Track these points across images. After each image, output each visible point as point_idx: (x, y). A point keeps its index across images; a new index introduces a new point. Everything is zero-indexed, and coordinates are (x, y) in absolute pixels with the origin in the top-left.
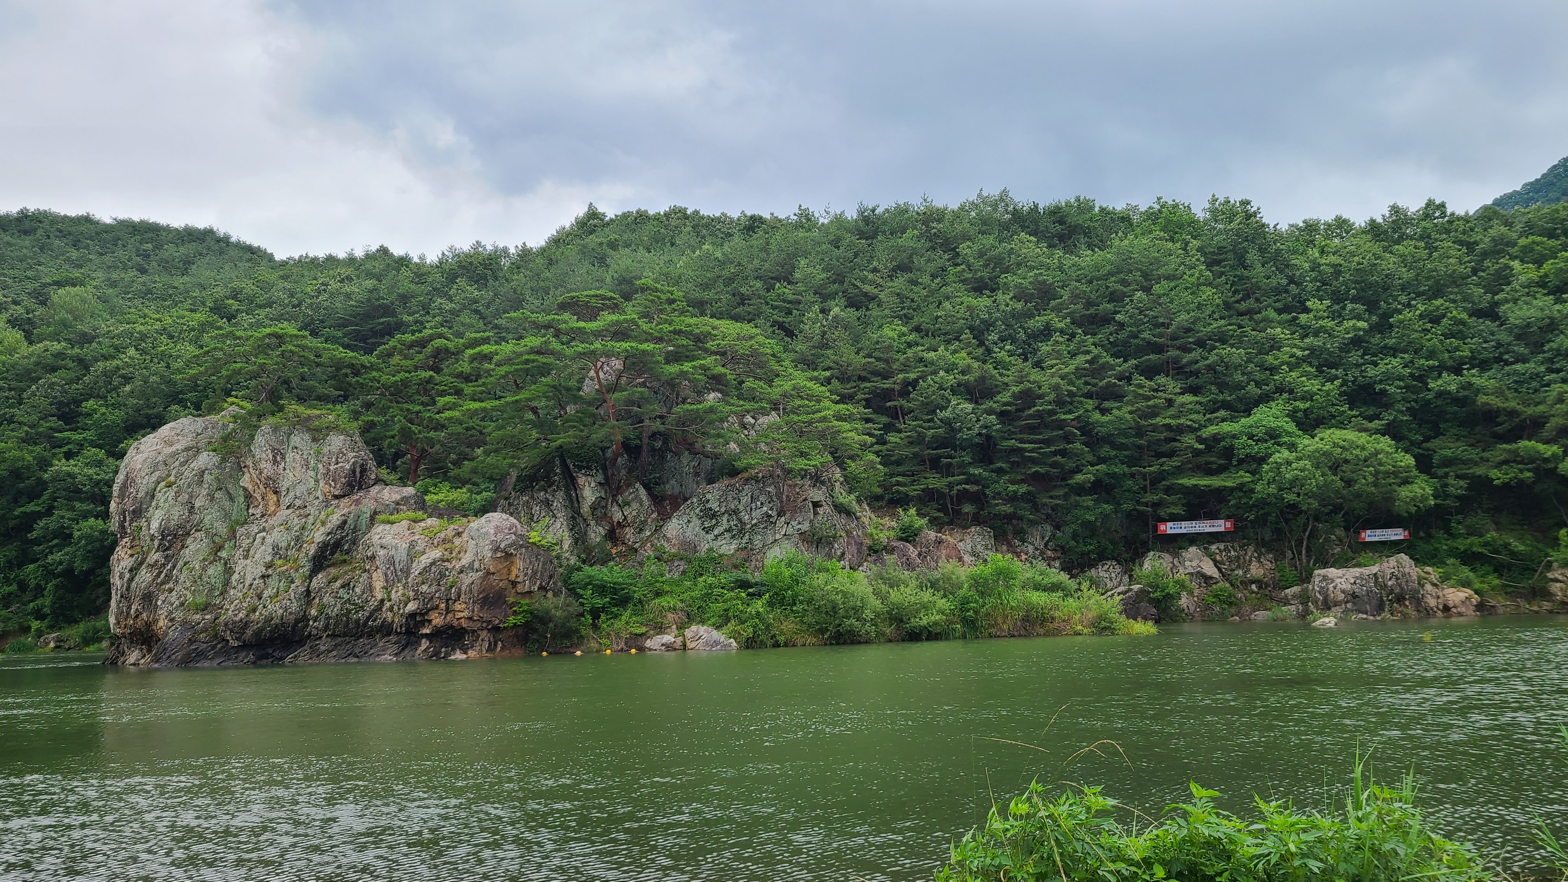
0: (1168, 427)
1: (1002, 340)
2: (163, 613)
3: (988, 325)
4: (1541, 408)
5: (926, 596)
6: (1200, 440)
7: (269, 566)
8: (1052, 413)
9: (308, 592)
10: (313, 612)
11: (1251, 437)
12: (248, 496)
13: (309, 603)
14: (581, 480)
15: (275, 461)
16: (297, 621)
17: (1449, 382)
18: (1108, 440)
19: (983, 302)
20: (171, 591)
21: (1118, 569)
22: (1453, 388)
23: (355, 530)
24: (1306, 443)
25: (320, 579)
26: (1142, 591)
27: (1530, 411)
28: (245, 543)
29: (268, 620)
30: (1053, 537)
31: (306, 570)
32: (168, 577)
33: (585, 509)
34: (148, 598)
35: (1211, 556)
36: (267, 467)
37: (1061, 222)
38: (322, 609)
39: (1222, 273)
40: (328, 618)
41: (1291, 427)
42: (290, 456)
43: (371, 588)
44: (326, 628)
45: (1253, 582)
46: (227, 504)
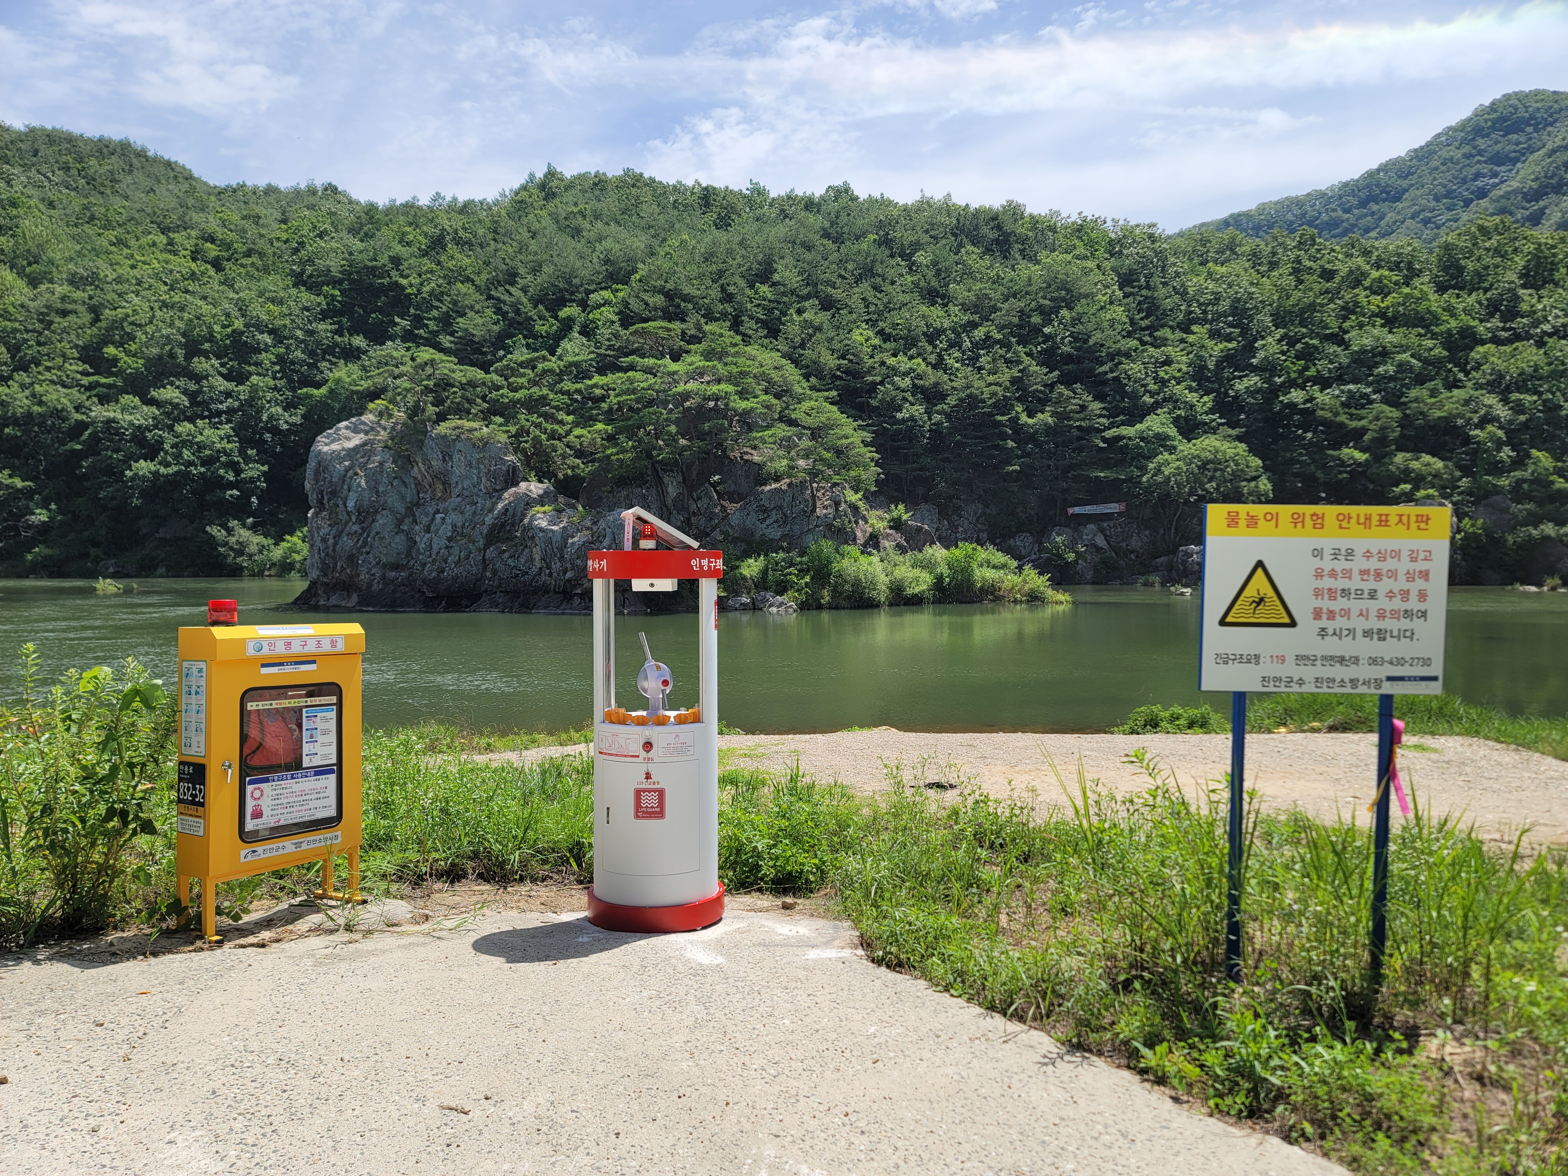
0: (1079, 428)
1: (951, 346)
2: (363, 571)
3: (940, 332)
4: (1363, 423)
5: (917, 572)
6: (1104, 440)
7: (450, 539)
8: (991, 415)
9: (484, 560)
10: (488, 574)
11: (1142, 439)
12: (418, 484)
13: (485, 569)
14: (666, 480)
15: (444, 460)
16: (477, 580)
17: (1296, 396)
18: (1032, 438)
19: (936, 312)
20: (368, 553)
21: (1031, 539)
22: (1299, 400)
23: (514, 515)
24: (1185, 448)
25: (491, 552)
26: (1048, 559)
27: (1354, 424)
28: (425, 520)
29: (455, 578)
30: (984, 513)
31: (481, 544)
32: (365, 543)
33: (669, 502)
34: (351, 559)
35: (1102, 531)
36: (436, 464)
37: (999, 227)
38: (495, 572)
39: (1131, 294)
40: (500, 579)
41: (1172, 431)
42: (456, 457)
43: (531, 559)
44: (500, 586)
45: (1132, 552)
46: (403, 489)
